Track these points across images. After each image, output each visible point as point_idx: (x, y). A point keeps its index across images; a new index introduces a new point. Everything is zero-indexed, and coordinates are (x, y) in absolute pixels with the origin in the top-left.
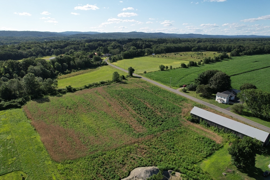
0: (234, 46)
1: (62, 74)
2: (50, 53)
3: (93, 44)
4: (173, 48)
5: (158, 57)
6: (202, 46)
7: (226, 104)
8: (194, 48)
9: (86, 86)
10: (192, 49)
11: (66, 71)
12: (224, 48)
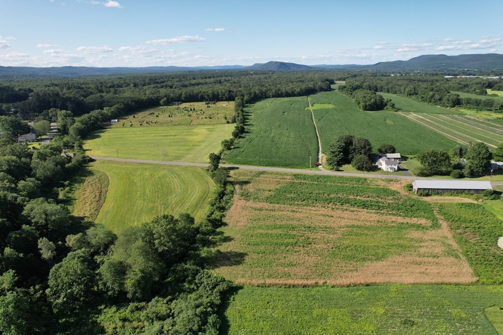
5: (131, 125)
6: (172, 95)
7: (397, 171)
8: (162, 100)
12: (208, 96)
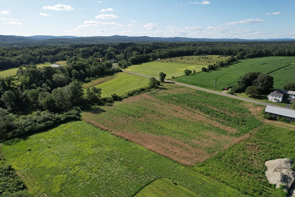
0: (235, 49)
1: (83, 83)
2: (42, 60)
3: (88, 50)
4: (176, 52)
6: (203, 50)
7: (281, 103)
8: (196, 52)
9: (130, 94)
10: (194, 53)
11: (86, 79)
12: (225, 52)
